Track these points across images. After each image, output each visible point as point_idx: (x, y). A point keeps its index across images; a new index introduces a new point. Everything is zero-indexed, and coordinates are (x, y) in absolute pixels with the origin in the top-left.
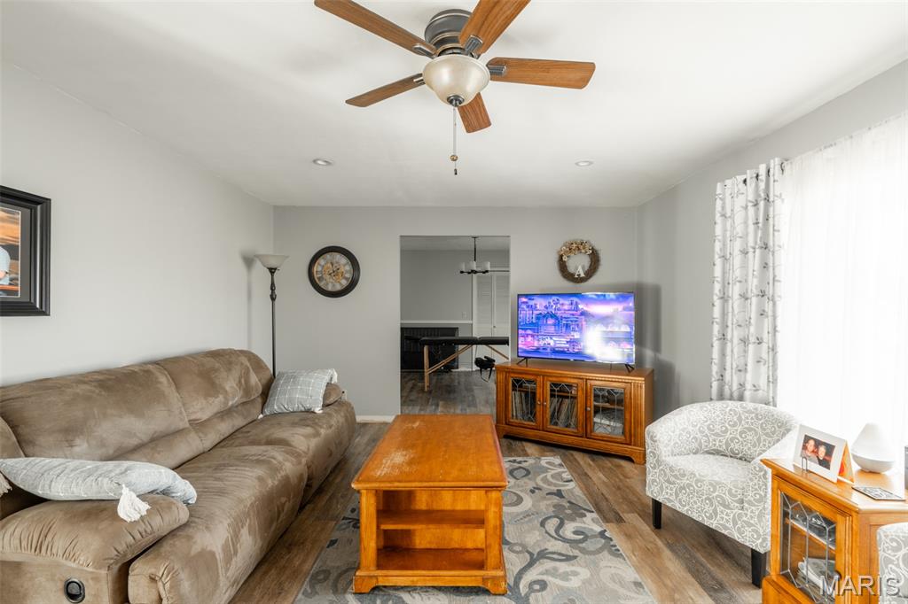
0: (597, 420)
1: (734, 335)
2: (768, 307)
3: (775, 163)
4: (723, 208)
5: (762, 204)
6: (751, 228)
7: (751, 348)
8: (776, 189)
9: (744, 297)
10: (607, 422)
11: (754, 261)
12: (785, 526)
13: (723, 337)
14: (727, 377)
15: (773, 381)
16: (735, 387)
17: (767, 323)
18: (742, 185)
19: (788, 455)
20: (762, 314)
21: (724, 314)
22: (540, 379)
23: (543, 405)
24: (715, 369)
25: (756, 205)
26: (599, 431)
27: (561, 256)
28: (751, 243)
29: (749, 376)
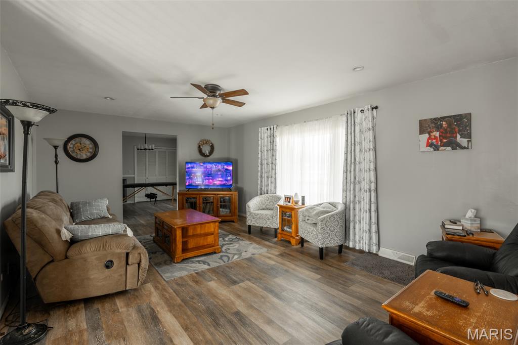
0: (221, 210)
1: (265, 175)
2: (274, 167)
3: (275, 126)
4: (261, 136)
5: (272, 137)
6: (269, 144)
7: (270, 179)
8: (276, 134)
9: (267, 164)
10: (224, 210)
11: (270, 154)
12: (282, 219)
13: (261, 177)
14: (263, 189)
15: (275, 188)
16: (265, 191)
17: (273, 171)
18: (266, 130)
19: (282, 203)
20: (272, 169)
21: (261, 169)
22: (198, 196)
23: (200, 206)
24: (259, 186)
25: (270, 137)
26: (222, 213)
27: (200, 146)
28: (269, 148)
29: (269, 187)
